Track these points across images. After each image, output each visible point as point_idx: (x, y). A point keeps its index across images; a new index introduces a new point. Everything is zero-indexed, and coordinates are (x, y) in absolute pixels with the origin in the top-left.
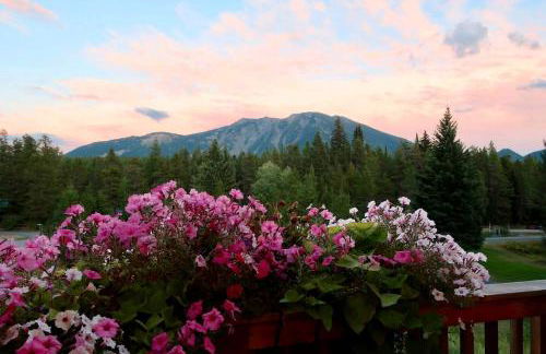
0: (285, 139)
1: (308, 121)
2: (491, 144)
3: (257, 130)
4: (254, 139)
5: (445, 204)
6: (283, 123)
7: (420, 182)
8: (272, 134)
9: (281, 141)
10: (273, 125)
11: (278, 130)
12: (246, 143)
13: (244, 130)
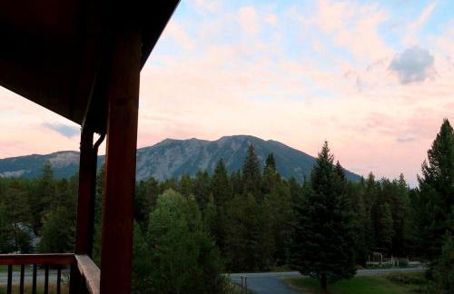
0: (214, 163)
1: (239, 145)
2: (402, 177)
3: (183, 152)
4: (179, 162)
5: (318, 235)
6: (212, 146)
7: (297, 213)
8: (200, 157)
9: (209, 166)
10: (202, 148)
11: (206, 154)
12: (170, 166)
13: (168, 152)
